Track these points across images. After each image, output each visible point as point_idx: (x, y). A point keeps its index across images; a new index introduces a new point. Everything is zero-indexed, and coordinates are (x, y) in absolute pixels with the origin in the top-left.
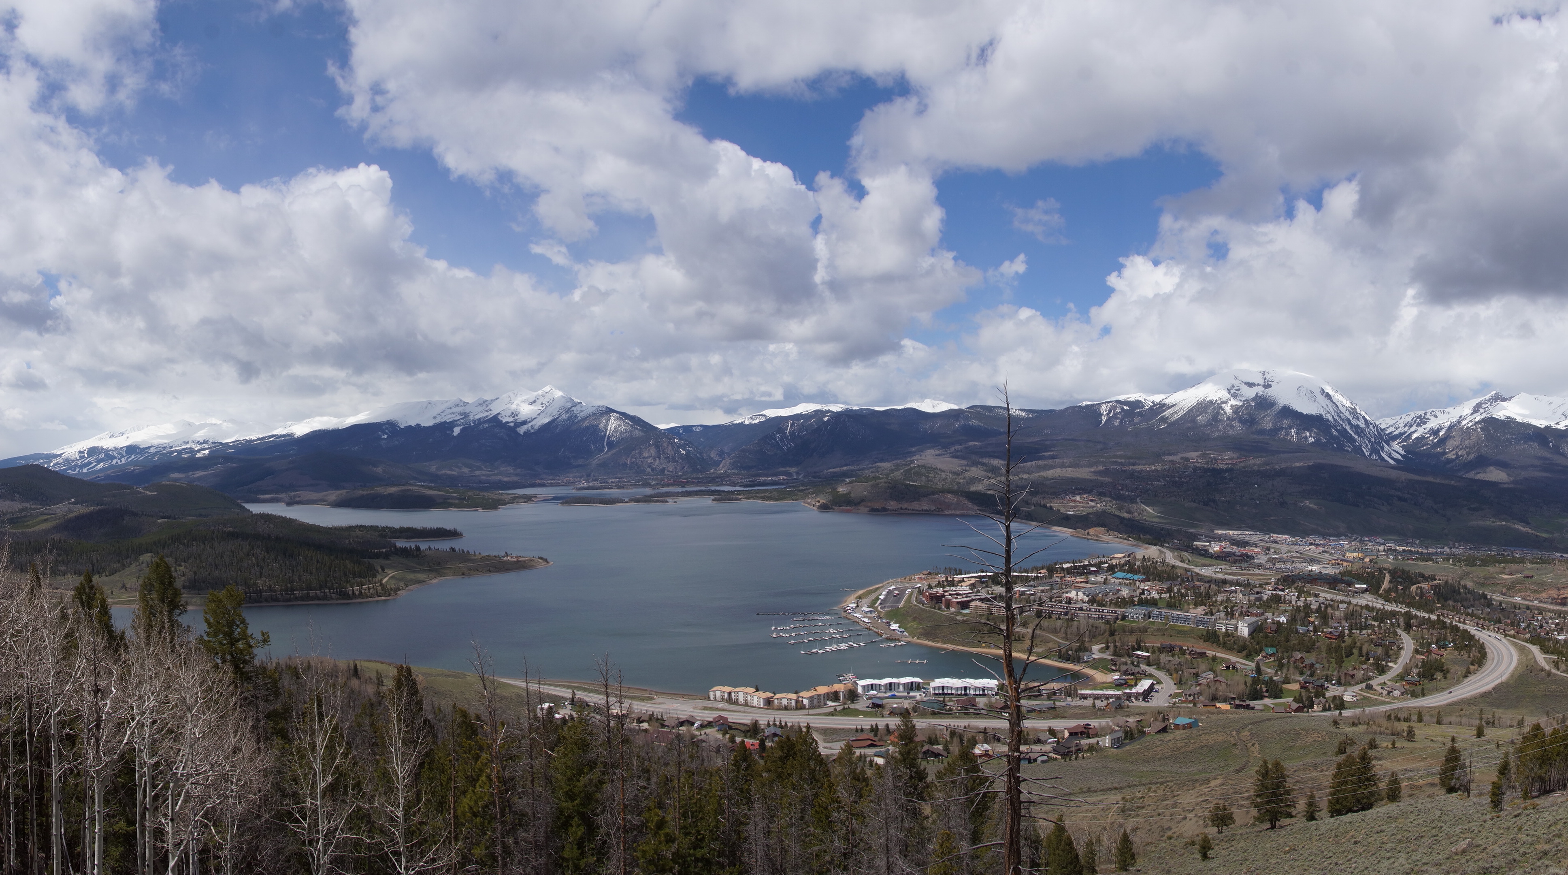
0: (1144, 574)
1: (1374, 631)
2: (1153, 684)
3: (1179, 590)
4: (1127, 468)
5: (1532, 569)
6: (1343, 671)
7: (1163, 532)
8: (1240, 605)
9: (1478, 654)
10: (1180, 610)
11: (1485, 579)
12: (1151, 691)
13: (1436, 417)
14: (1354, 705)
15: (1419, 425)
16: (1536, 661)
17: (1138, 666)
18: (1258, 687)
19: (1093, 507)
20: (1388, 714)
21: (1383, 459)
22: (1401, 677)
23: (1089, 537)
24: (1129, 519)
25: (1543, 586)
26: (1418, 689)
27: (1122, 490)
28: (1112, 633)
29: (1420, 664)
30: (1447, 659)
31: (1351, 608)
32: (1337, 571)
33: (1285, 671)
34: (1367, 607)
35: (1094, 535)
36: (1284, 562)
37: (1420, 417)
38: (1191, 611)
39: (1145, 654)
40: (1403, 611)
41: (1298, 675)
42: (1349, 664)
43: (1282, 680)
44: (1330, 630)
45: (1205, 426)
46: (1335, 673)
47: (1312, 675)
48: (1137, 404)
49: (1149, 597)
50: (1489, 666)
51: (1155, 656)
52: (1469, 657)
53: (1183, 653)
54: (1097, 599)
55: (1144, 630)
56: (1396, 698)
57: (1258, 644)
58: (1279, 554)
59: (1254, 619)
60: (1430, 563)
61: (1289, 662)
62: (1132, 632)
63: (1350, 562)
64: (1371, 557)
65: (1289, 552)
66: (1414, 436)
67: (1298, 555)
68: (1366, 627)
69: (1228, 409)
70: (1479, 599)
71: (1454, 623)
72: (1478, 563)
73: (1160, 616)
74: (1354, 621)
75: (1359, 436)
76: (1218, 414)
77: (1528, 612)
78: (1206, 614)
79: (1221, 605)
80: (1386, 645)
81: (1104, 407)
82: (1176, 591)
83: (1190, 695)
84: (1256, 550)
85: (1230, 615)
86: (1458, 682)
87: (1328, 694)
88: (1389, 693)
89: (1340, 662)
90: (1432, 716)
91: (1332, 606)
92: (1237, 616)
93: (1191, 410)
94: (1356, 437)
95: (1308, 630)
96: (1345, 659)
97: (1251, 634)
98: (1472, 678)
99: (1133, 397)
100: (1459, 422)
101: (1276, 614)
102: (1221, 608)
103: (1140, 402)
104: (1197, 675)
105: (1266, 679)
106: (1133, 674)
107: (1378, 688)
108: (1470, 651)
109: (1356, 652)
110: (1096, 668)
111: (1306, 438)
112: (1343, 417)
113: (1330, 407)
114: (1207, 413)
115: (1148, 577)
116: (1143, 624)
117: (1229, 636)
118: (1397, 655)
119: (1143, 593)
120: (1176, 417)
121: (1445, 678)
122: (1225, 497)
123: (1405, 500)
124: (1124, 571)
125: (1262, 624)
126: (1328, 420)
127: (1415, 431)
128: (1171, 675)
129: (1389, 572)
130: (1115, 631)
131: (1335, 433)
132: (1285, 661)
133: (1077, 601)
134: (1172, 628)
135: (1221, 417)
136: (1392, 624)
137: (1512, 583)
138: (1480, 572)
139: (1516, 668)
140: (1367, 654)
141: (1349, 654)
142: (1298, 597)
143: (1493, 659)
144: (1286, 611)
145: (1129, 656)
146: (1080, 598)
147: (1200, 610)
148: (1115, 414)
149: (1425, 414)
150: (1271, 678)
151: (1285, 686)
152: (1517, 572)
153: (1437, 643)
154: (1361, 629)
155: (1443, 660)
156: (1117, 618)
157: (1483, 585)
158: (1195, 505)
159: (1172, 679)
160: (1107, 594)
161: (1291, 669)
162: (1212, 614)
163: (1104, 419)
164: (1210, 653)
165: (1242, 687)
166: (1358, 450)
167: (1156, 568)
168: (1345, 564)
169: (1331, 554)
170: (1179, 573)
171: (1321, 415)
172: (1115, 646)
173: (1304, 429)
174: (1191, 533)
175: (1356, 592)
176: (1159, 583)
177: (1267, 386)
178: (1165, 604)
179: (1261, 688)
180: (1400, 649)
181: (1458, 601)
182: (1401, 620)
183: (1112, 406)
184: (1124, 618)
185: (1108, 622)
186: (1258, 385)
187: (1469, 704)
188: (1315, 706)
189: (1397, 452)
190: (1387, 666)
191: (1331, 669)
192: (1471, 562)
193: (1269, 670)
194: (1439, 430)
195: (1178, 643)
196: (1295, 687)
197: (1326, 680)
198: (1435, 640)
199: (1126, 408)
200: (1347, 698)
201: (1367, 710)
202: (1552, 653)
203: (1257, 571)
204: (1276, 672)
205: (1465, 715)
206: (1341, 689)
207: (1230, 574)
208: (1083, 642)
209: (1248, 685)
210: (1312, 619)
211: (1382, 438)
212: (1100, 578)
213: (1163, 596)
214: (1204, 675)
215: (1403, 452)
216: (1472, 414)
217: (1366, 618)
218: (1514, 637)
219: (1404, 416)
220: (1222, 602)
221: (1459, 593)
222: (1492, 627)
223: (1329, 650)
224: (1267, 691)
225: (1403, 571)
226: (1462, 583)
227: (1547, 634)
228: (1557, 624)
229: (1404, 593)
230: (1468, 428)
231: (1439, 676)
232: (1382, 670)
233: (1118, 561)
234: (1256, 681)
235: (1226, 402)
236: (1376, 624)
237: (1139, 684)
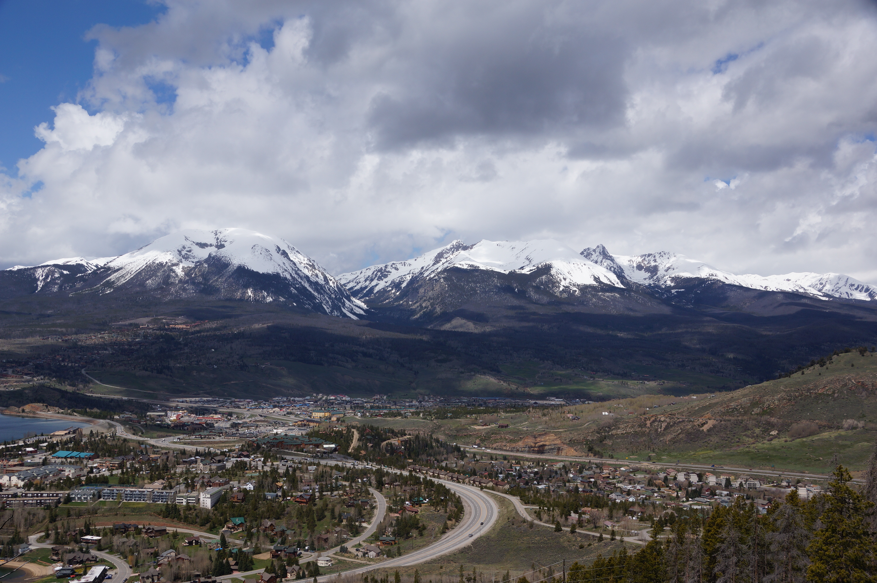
0: (92, 450)
1: (345, 491)
2: (105, 570)
3: (132, 465)
4: (70, 337)
5: (506, 418)
6: (316, 535)
7: (112, 404)
8: (201, 476)
9: (454, 509)
10: (135, 486)
11: (458, 431)
12: (103, 579)
13: (397, 269)
14: (329, 570)
15: (380, 279)
16: (517, 513)
17: (87, 552)
18: (224, 561)
19: (29, 381)
20: (364, 577)
21: (345, 315)
22: (376, 537)
23: (24, 414)
24: (74, 393)
25: (519, 435)
26: (394, 548)
27: (63, 361)
28: (53, 520)
29: (394, 522)
30: (423, 516)
31: (320, 469)
32: (304, 433)
33: (254, 540)
34: (337, 467)
35: (30, 412)
36: (248, 427)
37: (380, 270)
38: (147, 486)
39: (95, 538)
40: (374, 469)
41: (268, 544)
42: (322, 527)
43: (252, 550)
44: (300, 494)
45: (155, 290)
46: (307, 539)
47: (283, 543)
48: (79, 268)
49: (98, 475)
50: (466, 520)
51: (107, 539)
52: (446, 512)
53: (139, 532)
54: (35, 482)
55: (94, 512)
56: (371, 560)
57: (222, 515)
58: (242, 419)
59: (216, 489)
60: (399, 418)
61: (258, 531)
62: (79, 515)
63: (317, 422)
64: (338, 416)
65: (252, 416)
66: (376, 290)
67: (262, 419)
68: (337, 488)
69: (179, 271)
70: (452, 452)
71: (428, 478)
72: (449, 415)
73: (111, 494)
74: (324, 483)
75: (319, 293)
76: (169, 277)
77: (506, 462)
78: (164, 488)
79: (181, 476)
80: (358, 505)
81: (40, 271)
82: (128, 466)
83: (148, 578)
84: (216, 416)
85: (191, 486)
86: (436, 538)
87: (301, 561)
88: (365, 554)
89: (312, 527)
90: (409, 576)
91: (300, 469)
92: (198, 487)
93: (140, 273)
94: (316, 294)
95: (277, 496)
96: (317, 523)
97: (214, 505)
98: (450, 534)
99: (73, 261)
100: (421, 273)
101: (242, 481)
102: (181, 480)
103: (82, 266)
104: (156, 555)
105: (234, 551)
106: (81, 562)
107: (353, 550)
108: (446, 507)
109: (327, 514)
110: (33, 561)
111: (264, 297)
112: (301, 274)
113: (287, 265)
114: (157, 276)
115: (96, 453)
116: (92, 505)
117: (190, 509)
118: (371, 515)
119: (91, 472)
120: (123, 281)
121: (421, 535)
122: (180, 363)
123: (370, 356)
124: (68, 449)
125: (226, 493)
126: (286, 278)
127: (377, 285)
128: (126, 557)
129: (358, 430)
130: (56, 516)
131: (294, 291)
132: (254, 530)
133: (10, 487)
134: (126, 506)
135: (172, 280)
136: (363, 483)
137: (487, 433)
138: (451, 424)
139: (497, 521)
140: (340, 515)
141: (321, 517)
142: (264, 462)
143: (471, 513)
144: (252, 477)
145: (77, 542)
146: (13, 483)
147: (158, 484)
148: (54, 280)
149: (386, 267)
150: (240, 550)
151: (256, 557)
152: (491, 422)
153: (410, 500)
154: (332, 490)
155: (418, 517)
156: (59, 502)
157: (455, 437)
158: (147, 373)
159: (127, 562)
160: (46, 476)
161: (261, 538)
162: (171, 488)
163: (40, 284)
164: (170, 530)
165: (207, 562)
166: (319, 308)
167: (105, 443)
168: (312, 424)
169: (297, 415)
170: (131, 445)
171: (278, 274)
172: (57, 534)
173: (261, 289)
174: (144, 403)
175: (325, 453)
176: (110, 459)
177: (220, 246)
178: (117, 481)
179: (228, 562)
180: (373, 508)
181: (430, 455)
182: (373, 478)
183: (49, 271)
184: (68, 500)
185: (48, 507)
186: (211, 245)
187: (449, 561)
188: (289, 575)
189: (359, 307)
190: (360, 526)
191: (303, 535)
192: (441, 415)
193: (237, 542)
194: (400, 283)
195: (133, 522)
196: (266, 556)
197: (299, 546)
198: (408, 497)
199: (65, 272)
200: (321, 563)
201: (343, 574)
202: (533, 503)
203: (217, 439)
204: (246, 543)
205: (446, 573)
206: (315, 554)
207: (189, 444)
208: (17, 533)
209: (214, 559)
210: (280, 484)
211: (342, 294)
212: (38, 458)
213: (115, 472)
214: (164, 554)
215: (365, 307)
216: (434, 264)
217: (337, 479)
218: (492, 489)
219: (364, 270)
220: (181, 474)
221: (432, 447)
222: (467, 480)
223: (300, 514)
224: (236, 564)
225: (372, 428)
226: (434, 436)
227: (527, 483)
228: (536, 473)
229: (374, 450)
230: (430, 279)
231: (414, 533)
232: (356, 531)
233: (59, 439)
234: (221, 555)
235: (176, 265)
236: (347, 484)
237: (89, 573)
